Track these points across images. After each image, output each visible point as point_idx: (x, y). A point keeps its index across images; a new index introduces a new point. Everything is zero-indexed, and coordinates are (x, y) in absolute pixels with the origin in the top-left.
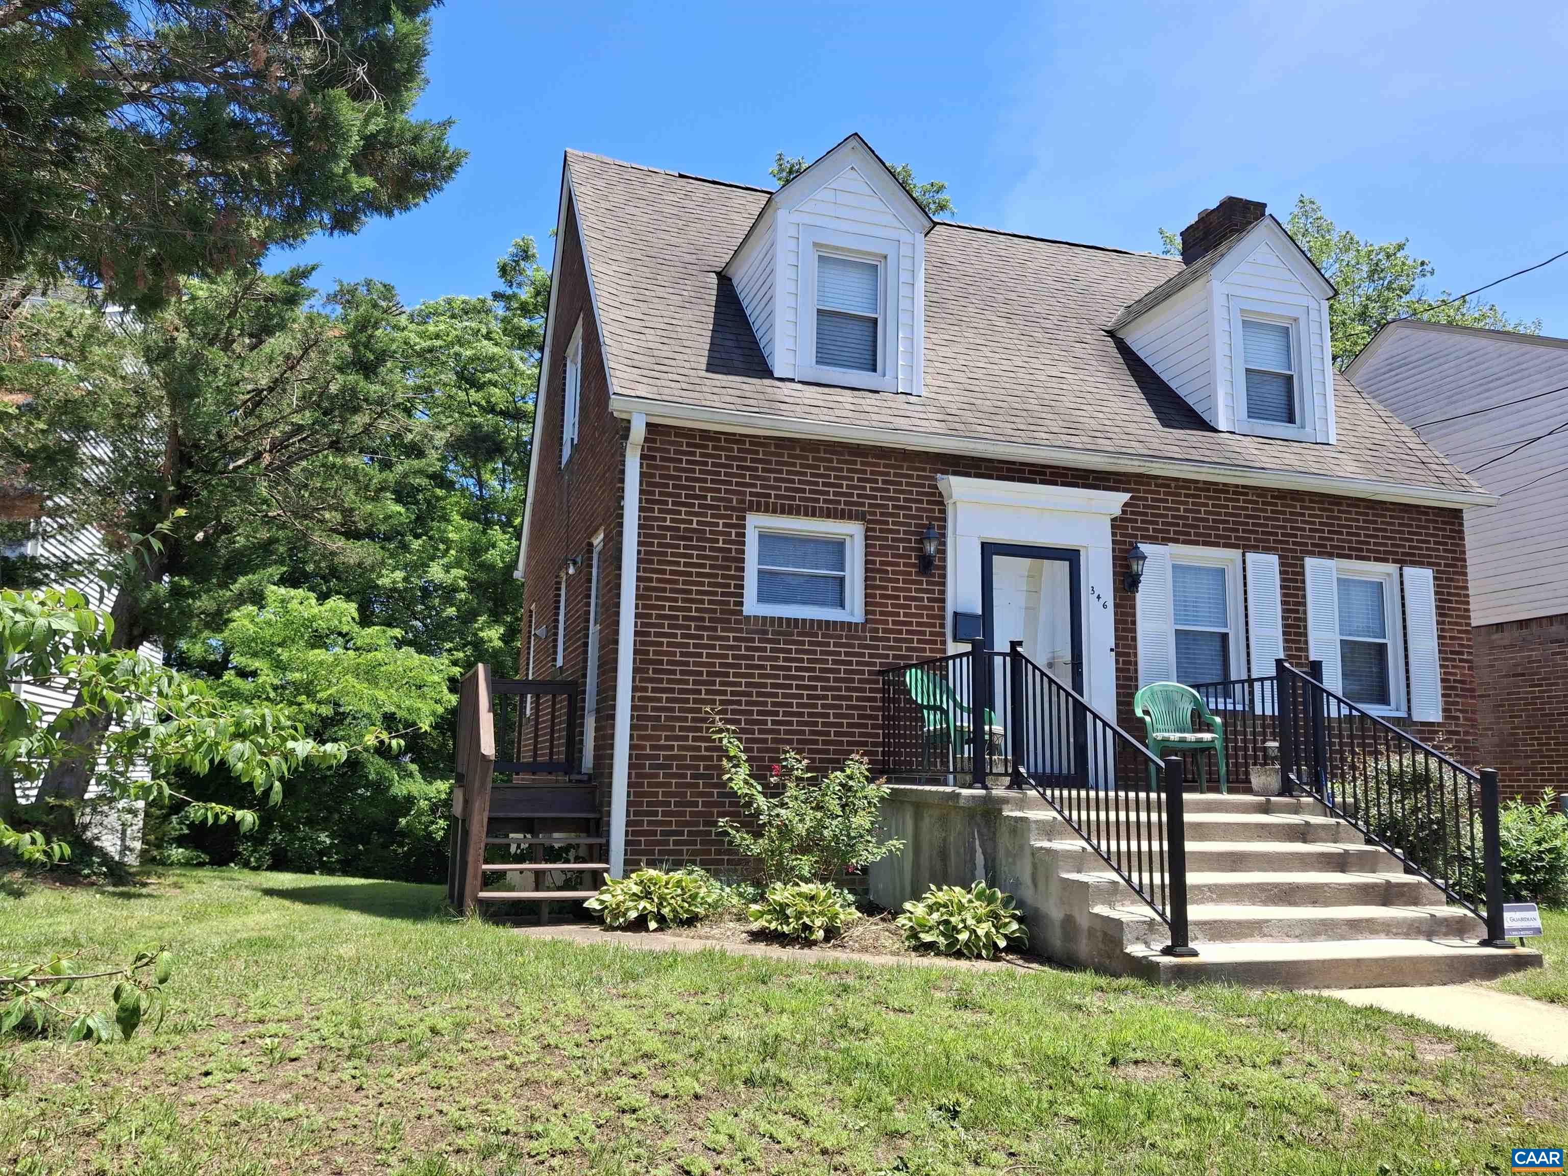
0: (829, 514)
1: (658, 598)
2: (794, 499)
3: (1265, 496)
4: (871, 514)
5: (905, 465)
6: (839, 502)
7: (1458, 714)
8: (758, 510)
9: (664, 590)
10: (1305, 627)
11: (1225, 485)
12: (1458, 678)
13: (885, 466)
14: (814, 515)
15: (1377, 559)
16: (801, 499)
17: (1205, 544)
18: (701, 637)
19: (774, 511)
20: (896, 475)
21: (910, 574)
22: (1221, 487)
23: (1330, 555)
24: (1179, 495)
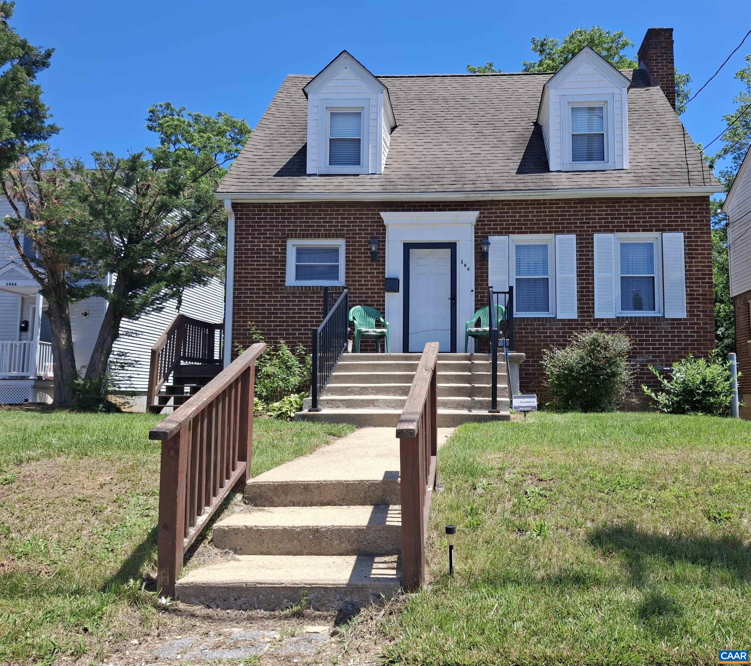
0: (327, 236)
1: (245, 281)
2: (309, 230)
3: (571, 203)
4: (347, 234)
5: (365, 209)
6: (331, 230)
7: (699, 313)
8: (292, 237)
9: (247, 277)
10: (593, 271)
11: (544, 200)
12: (701, 292)
13: (355, 210)
14: (319, 237)
15: (644, 230)
16: (312, 230)
17: (531, 233)
18: (265, 297)
19: (299, 237)
20: (360, 214)
21: (367, 261)
22: (542, 202)
23: (612, 231)
24: (516, 209)
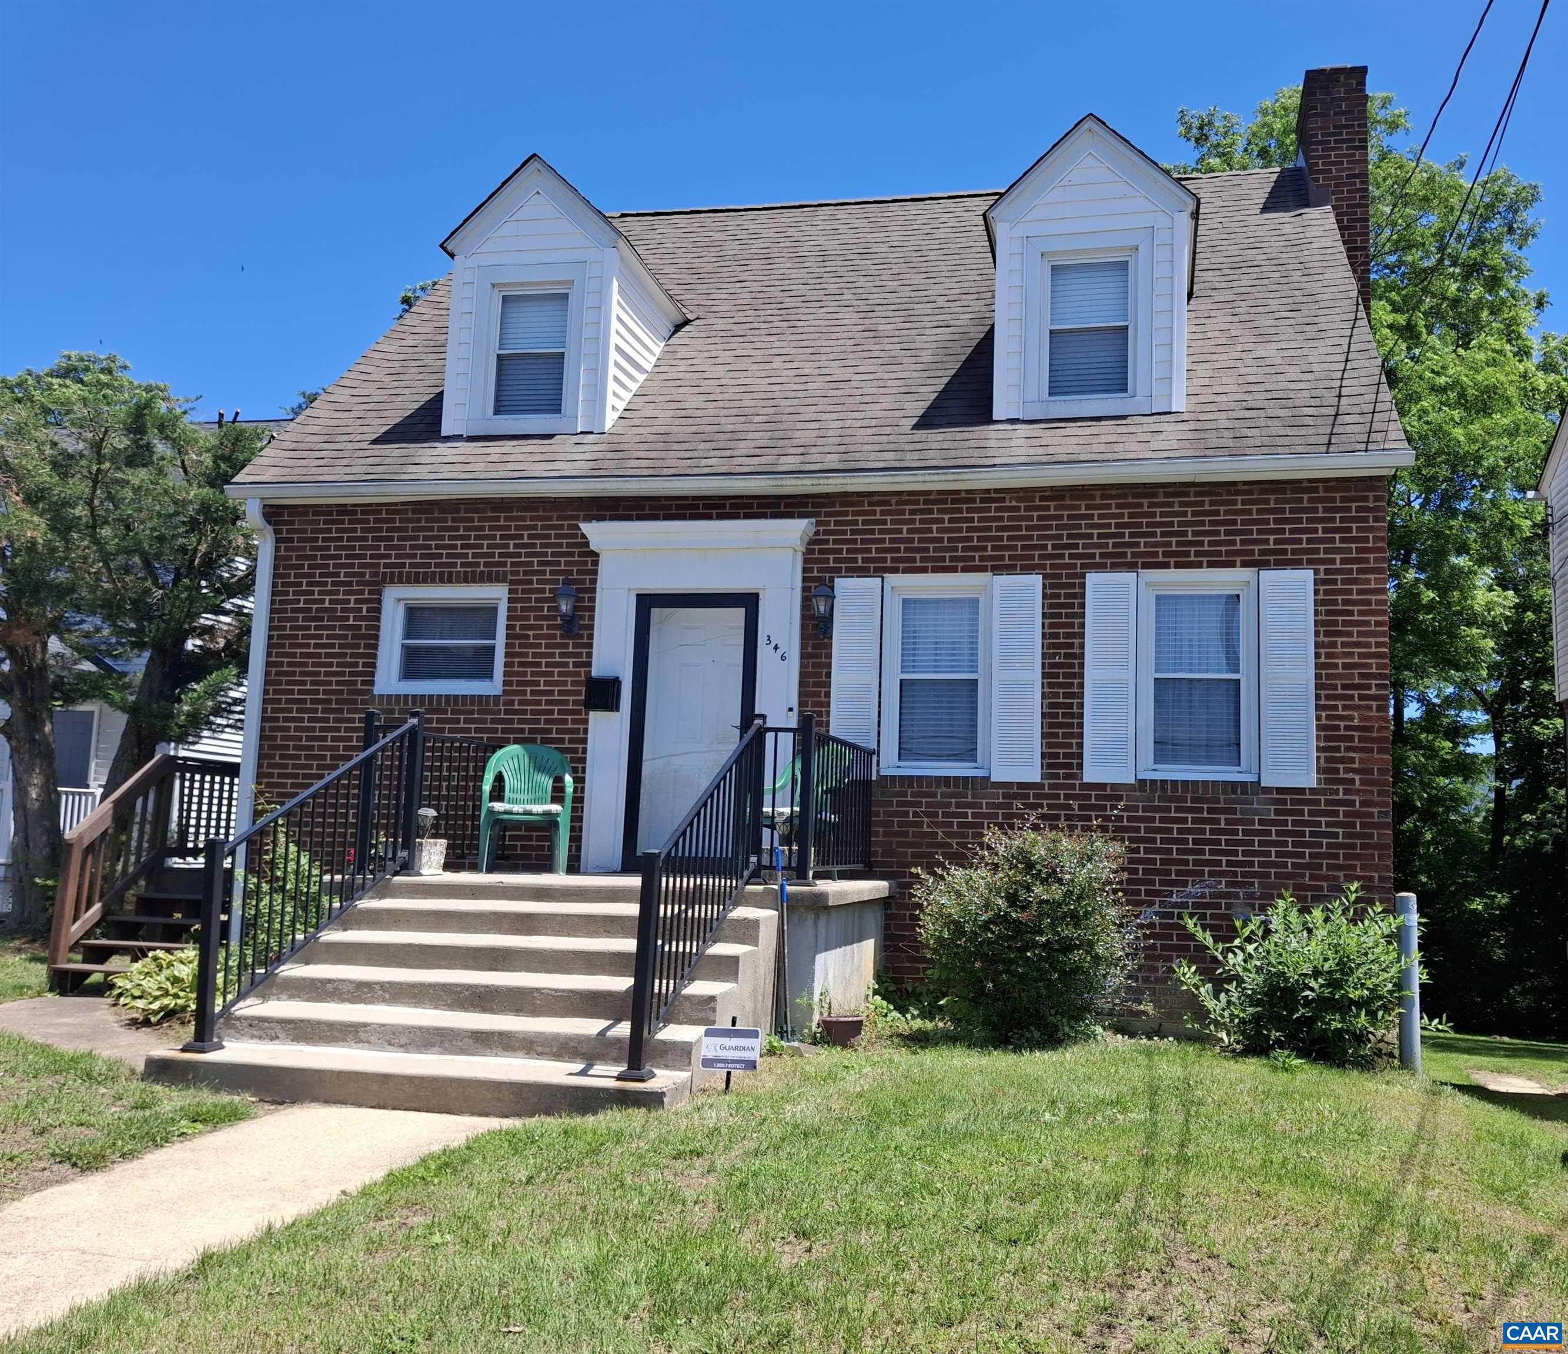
0: (467, 579)
1: (288, 683)
2: (429, 565)
3: (1032, 500)
4: (513, 573)
5: (555, 514)
6: (478, 564)
7: (1350, 776)
8: (392, 582)
9: (294, 674)
10: (1082, 666)
11: (968, 492)
12: (1356, 723)
13: (532, 519)
14: (450, 581)
15: (1212, 565)
16: (437, 565)
17: (935, 570)
18: (327, 720)
19: (409, 582)
20: (543, 527)
21: (554, 637)
22: (963, 495)
23: (1131, 567)
24: (903, 512)
